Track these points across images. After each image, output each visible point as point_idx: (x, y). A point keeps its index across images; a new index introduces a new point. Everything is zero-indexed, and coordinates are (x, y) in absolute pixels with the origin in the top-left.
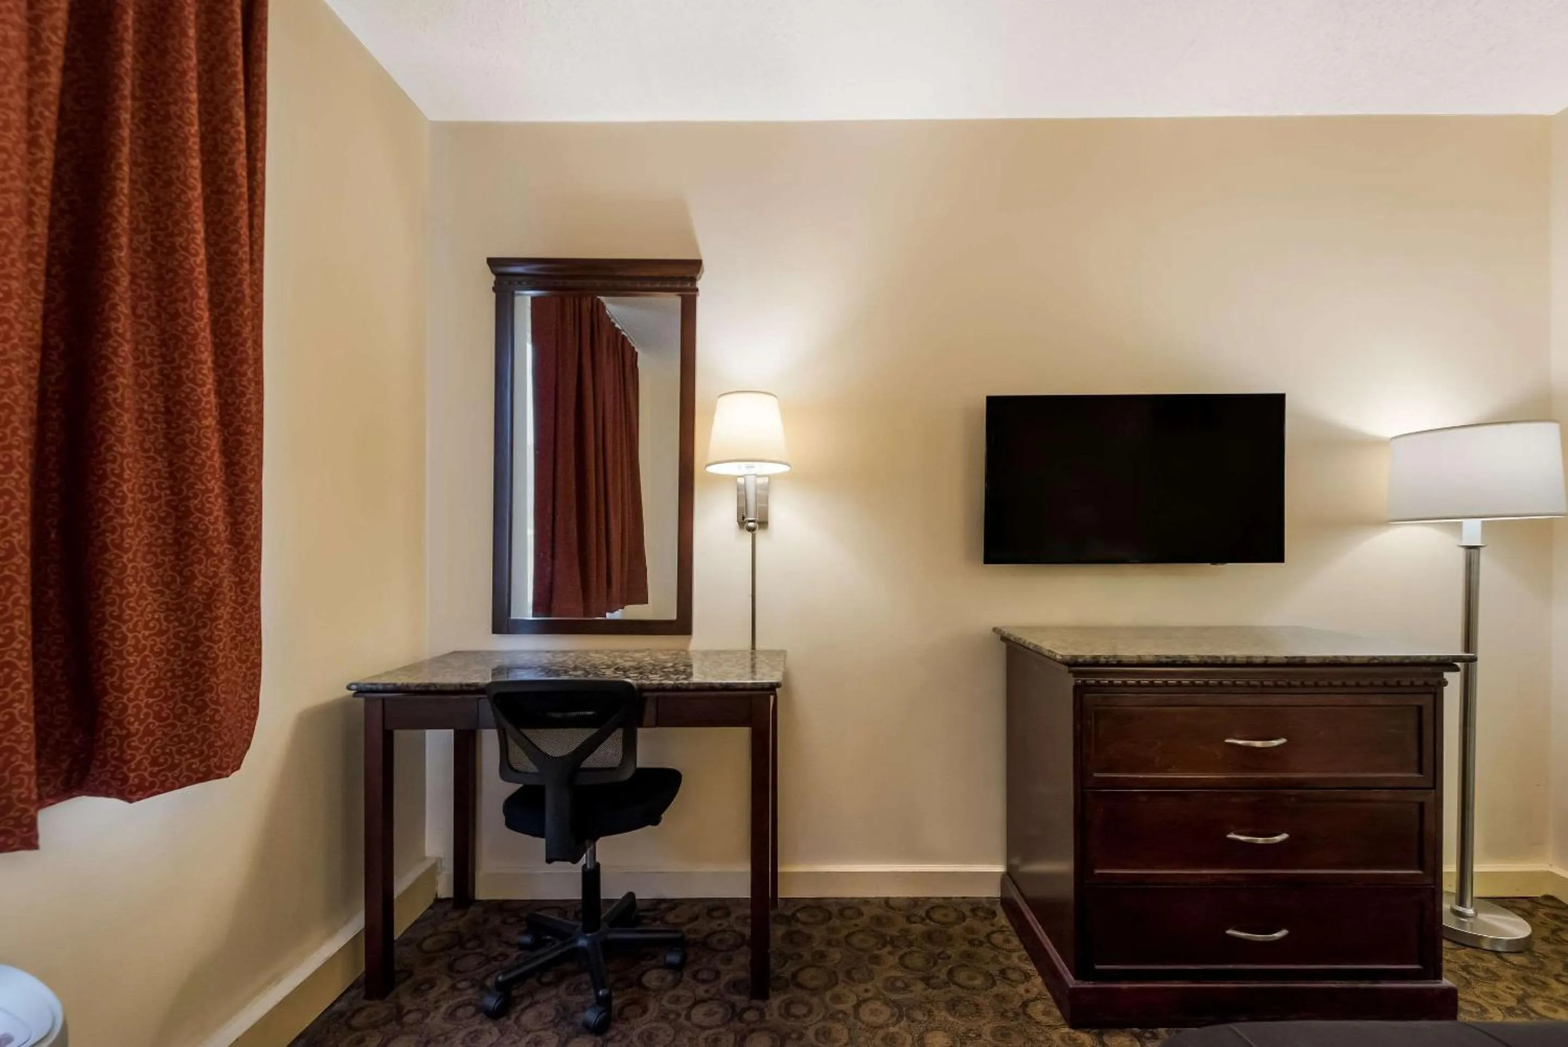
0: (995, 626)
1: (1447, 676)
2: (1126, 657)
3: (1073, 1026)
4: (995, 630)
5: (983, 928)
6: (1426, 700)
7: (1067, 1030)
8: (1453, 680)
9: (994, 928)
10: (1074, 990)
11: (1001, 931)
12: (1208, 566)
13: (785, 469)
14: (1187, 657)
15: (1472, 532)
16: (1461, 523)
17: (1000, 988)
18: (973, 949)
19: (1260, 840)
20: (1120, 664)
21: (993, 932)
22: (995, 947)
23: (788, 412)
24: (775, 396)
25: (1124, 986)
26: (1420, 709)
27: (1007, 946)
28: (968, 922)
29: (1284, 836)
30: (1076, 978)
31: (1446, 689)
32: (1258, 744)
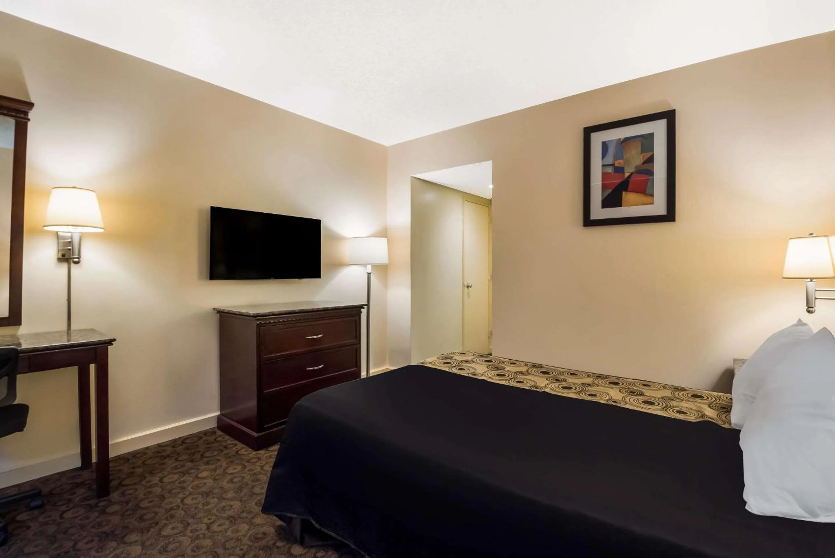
0: (214, 307)
1: (362, 310)
2: (275, 312)
3: (256, 451)
4: (214, 309)
5: (211, 439)
6: (357, 318)
7: (254, 453)
8: (364, 311)
9: (217, 436)
10: (258, 437)
11: (220, 436)
12: (297, 280)
13: (102, 230)
14: (295, 310)
15: (369, 269)
16: (366, 266)
17: (226, 451)
18: (209, 446)
19: (316, 368)
20: (274, 315)
21: (217, 438)
22: (219, 441)
23: (101, 199)
24: (94, 191)
25: (275, 429)
26: (356, 320)
27: (225, 440)
28: (204, 439)
29: (322, 365)
30: (257, 433)
31: (362, 314)
32: (315, 337)
